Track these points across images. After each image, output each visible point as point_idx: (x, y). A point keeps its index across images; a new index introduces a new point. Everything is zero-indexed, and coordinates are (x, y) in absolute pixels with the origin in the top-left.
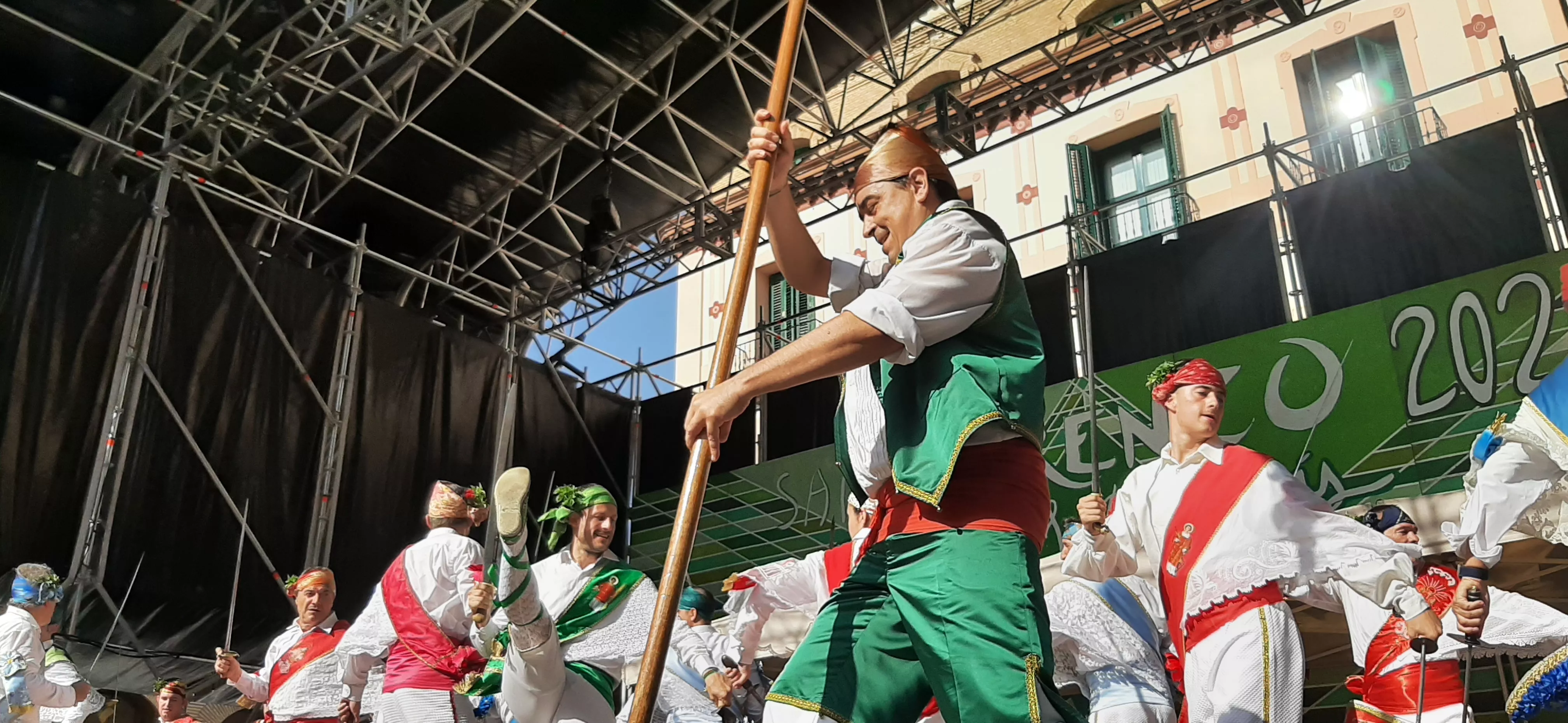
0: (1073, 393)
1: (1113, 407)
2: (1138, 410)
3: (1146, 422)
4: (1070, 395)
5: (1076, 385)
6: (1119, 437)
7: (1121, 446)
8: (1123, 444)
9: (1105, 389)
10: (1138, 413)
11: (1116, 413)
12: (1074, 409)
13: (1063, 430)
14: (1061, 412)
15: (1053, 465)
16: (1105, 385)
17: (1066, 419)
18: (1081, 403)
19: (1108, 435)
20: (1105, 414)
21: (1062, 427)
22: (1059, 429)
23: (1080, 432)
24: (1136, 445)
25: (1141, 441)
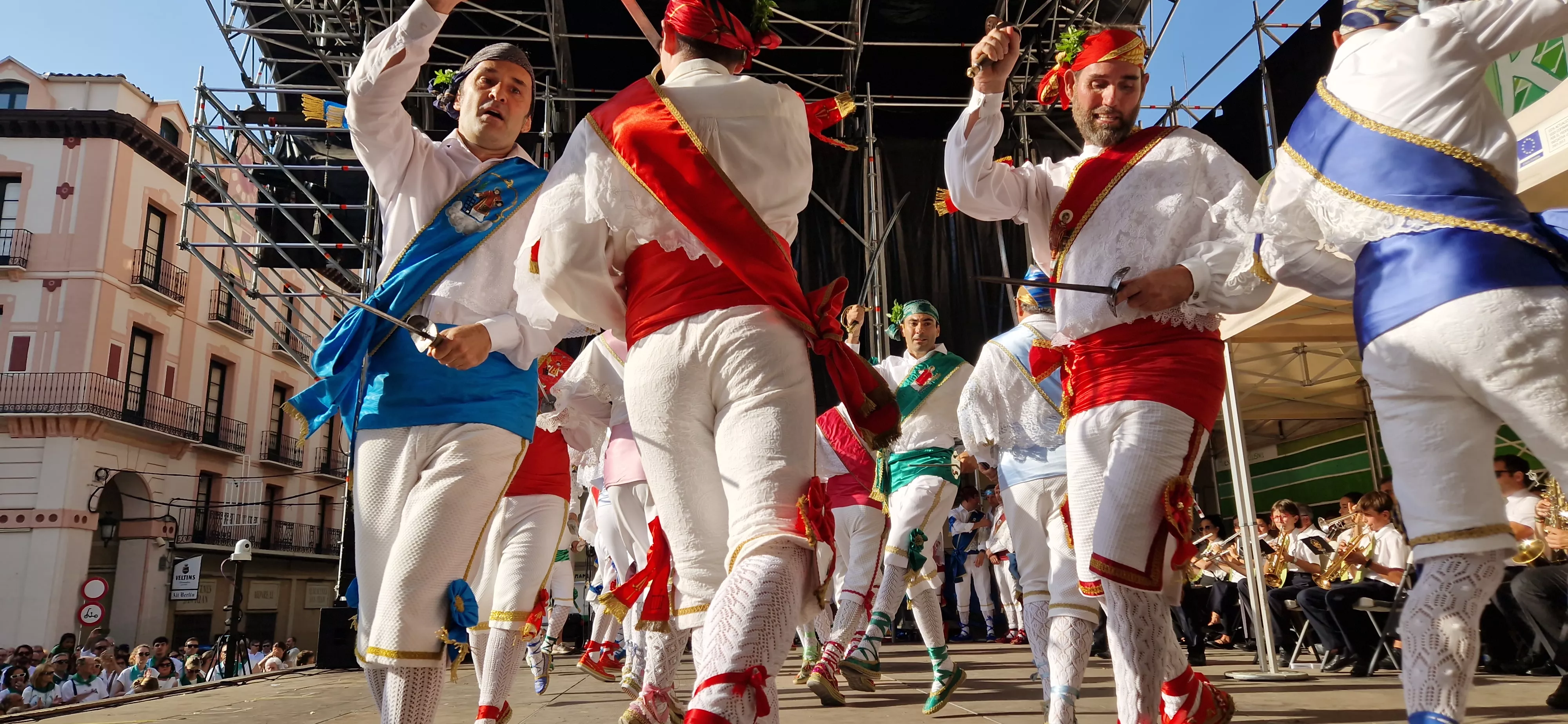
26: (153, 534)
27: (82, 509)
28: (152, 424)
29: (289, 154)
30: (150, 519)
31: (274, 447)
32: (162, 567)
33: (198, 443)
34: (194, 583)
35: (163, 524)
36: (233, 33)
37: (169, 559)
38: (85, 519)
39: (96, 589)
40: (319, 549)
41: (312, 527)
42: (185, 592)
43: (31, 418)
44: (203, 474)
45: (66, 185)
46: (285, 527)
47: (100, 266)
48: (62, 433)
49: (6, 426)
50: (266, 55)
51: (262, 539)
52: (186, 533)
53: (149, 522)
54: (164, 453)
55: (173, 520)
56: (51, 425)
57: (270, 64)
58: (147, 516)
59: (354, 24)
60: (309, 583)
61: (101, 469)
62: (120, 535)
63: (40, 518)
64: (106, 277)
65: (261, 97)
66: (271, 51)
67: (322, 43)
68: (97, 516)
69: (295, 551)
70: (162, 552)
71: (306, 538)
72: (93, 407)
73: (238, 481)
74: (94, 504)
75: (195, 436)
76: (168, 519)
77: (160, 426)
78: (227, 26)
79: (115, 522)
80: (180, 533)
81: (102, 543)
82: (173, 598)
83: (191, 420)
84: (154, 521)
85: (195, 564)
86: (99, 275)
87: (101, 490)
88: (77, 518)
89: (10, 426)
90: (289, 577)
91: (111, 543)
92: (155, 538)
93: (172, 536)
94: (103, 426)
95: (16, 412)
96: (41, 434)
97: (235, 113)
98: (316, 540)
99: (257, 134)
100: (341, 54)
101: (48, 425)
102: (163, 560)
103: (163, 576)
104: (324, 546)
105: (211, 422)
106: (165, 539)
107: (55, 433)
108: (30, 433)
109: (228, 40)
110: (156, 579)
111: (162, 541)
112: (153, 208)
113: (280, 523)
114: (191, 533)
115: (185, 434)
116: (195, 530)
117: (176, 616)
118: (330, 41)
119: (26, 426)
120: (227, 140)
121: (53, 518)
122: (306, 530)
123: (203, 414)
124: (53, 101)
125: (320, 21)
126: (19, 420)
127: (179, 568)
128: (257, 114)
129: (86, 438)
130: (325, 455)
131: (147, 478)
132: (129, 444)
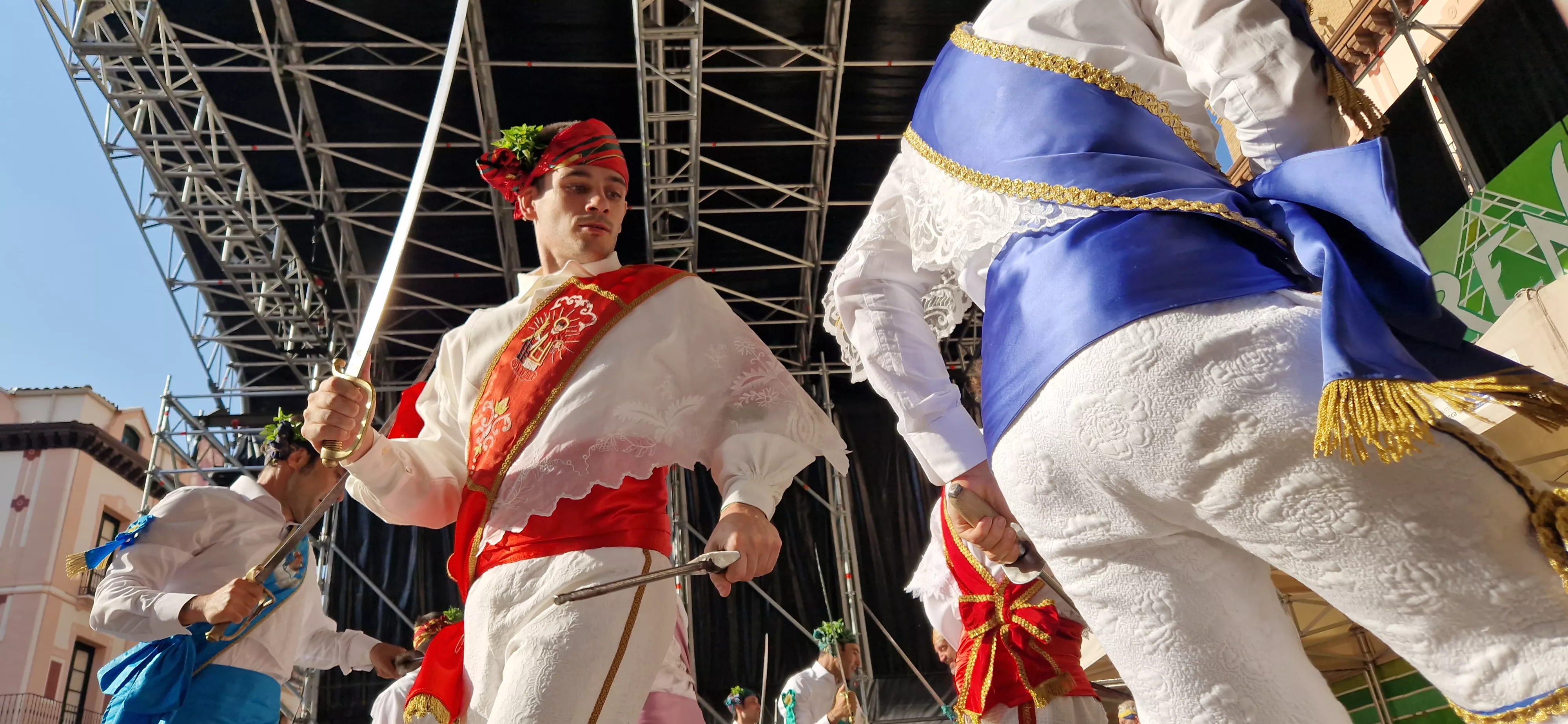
0: (1470, 221)
1: (1518, 219)
2: (1546, 210)
3: (1559, 219)
4: (1468, 225)
5: (1470, 211)
6: (1537, 252)
7: (1544, 262)
8: (1544, 259)
9: (1502, 200)
10: (1547, 214)
11: (1523, 224)
12: (1478, 239)
13: (1475, 270)
14: (1466, 249)
15: (1479, 316)
16: (1500, 196)
17: (1474, 256)
18: (1483, 230)
19: (1525, 254)
20: (1512, 231)
21: (1473, 267)
22: (1470, 271)
23: (1493, 264)
24: (1559, 254)
25: (1562, 247)
29: (249, 455)
36: (204, 342)
45: (21, 498)
47: (48, 578)
50: (234, 360)
57: (237, 369)
59: (322, 327)
64: (54, 590)
65: (226, 401)
66: (239, 356)
67: (289, 346)
78: (199, 336)
86: (46, 588)
97: (199, 418)
99: (220, 437)
100: (308, 356)
109: (198, 349)
112: (109, 516)
118: (297, 345)
120: (188, 445)
124: (18, 414)
125: (288, 325)
128: (221, 417)
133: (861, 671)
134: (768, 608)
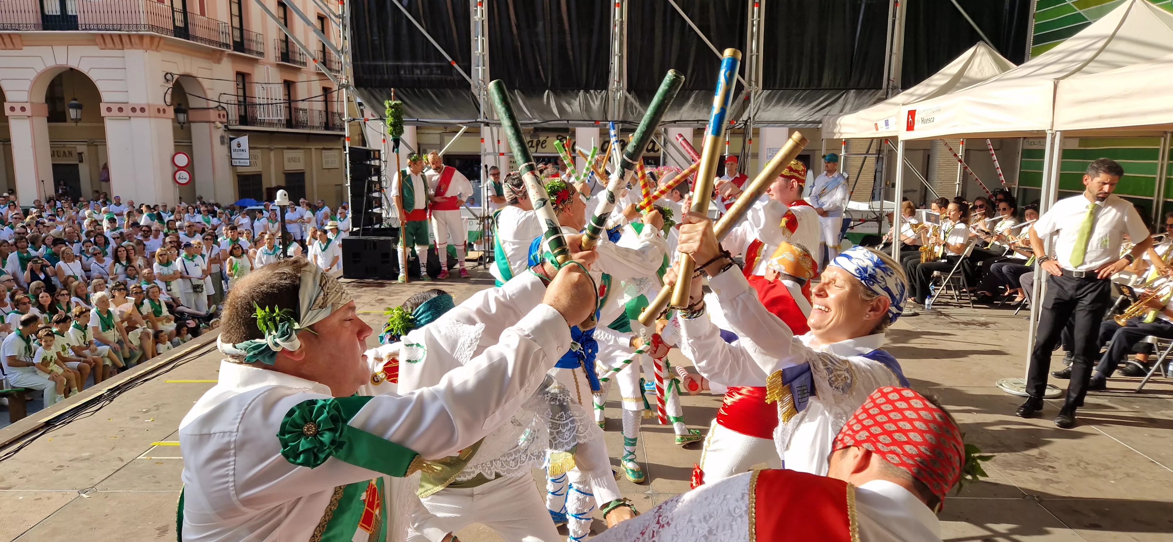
26: (212, 119)
27: (161, 103)
28: (195, 38)
30: (208, 109)
31: (285, 51)
32: (222, 143)
33: (230, 51)
34: (246, 155)
35: (217, 112)
37: (226, 137)
38: (164, 110)
39: (182, 160)
40: (327, 127)
41: (320, 111)
42: (242, 161)
43: (111, 35)
44: (238, 73)
46: (301, 112)
48: (135, 46)
49: (95, 40)
51: (287, 120)
52: (234, 118)
53: (207, 111)
54: (208, 59)
55: (224, 108)
56: (126, 40)
58: (205, 106)
60: (323, 151)
61: (167, 73)
62: (191, 119)
63: (134, 110)
68: (172, 108)
69: (310, 128)
70: (221, 132)
71: (317, 120)
72: (152, 27)
73: (264, 85)
74: (168, 99)
75: (227, 46)
76: (220, 108)
77: (202, 39)
79: (184, 112)
80: (230, 118)
81: (179, 125)
82: (234, 164)
83: (223, 33)
84: (211, 111)
85: (244, 140)
87: (171, 89)
88: (159, 110)
89: (97, 41)
90: (310, 147)
91: (185, 125)
92: (214, 122)
93: (225, 120)
94: (162, 42)
95: (99, 30)
96: (121, 47)
98: (324, 120)
101: (124, 41)
102: (222, 138)
103: (225, 148)
104: (330, 125)
105: (237, 33)
106: (221, 123)
107: (129, 46)
108: (112, 46)
110: (221, 151)
111: (219, 125)
113: (297, 110)
114: (238, 118)
115: (221, 44)
116: (240, 116)
117: (238, 176)
119: (108, 40)
121: (143, 110)
122: (316, 114)
123: (230, 28)
126: (102, 35)
127: (234, 143)
129: (152, 50)
130: (322, 56)
131: (201, 80)
132: (182, 53)
133: (753, 83)
134: (687, 29)
